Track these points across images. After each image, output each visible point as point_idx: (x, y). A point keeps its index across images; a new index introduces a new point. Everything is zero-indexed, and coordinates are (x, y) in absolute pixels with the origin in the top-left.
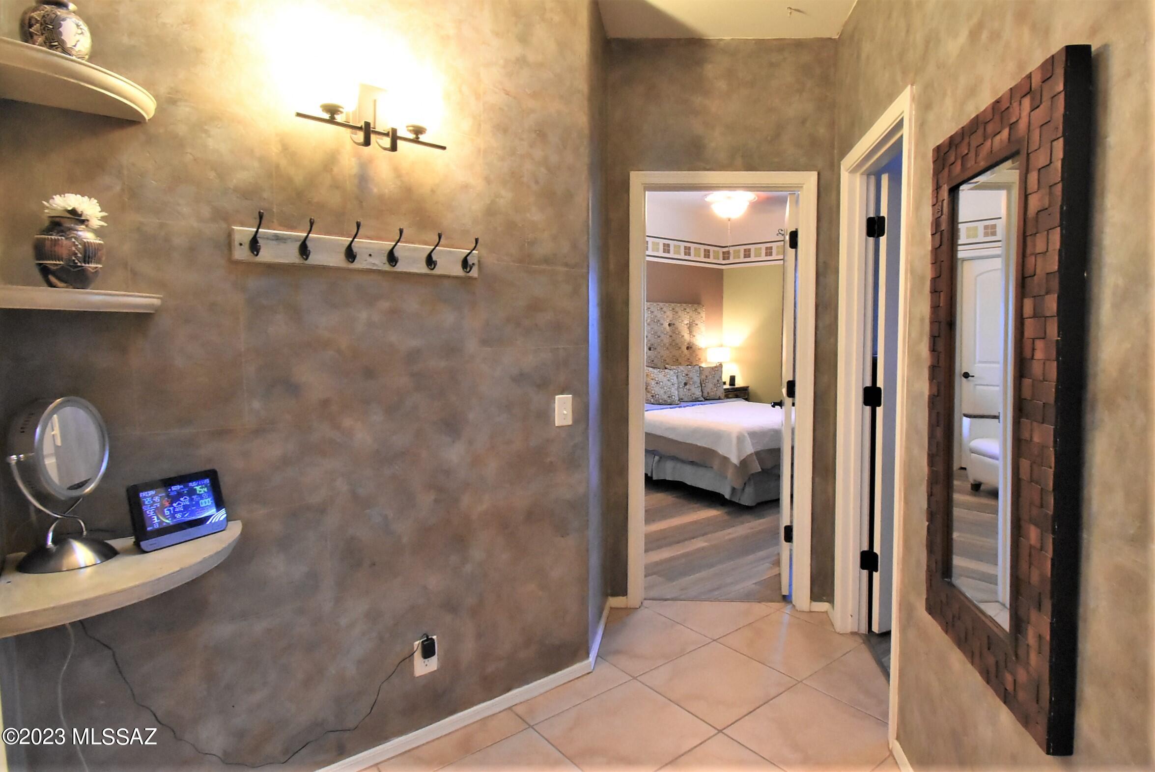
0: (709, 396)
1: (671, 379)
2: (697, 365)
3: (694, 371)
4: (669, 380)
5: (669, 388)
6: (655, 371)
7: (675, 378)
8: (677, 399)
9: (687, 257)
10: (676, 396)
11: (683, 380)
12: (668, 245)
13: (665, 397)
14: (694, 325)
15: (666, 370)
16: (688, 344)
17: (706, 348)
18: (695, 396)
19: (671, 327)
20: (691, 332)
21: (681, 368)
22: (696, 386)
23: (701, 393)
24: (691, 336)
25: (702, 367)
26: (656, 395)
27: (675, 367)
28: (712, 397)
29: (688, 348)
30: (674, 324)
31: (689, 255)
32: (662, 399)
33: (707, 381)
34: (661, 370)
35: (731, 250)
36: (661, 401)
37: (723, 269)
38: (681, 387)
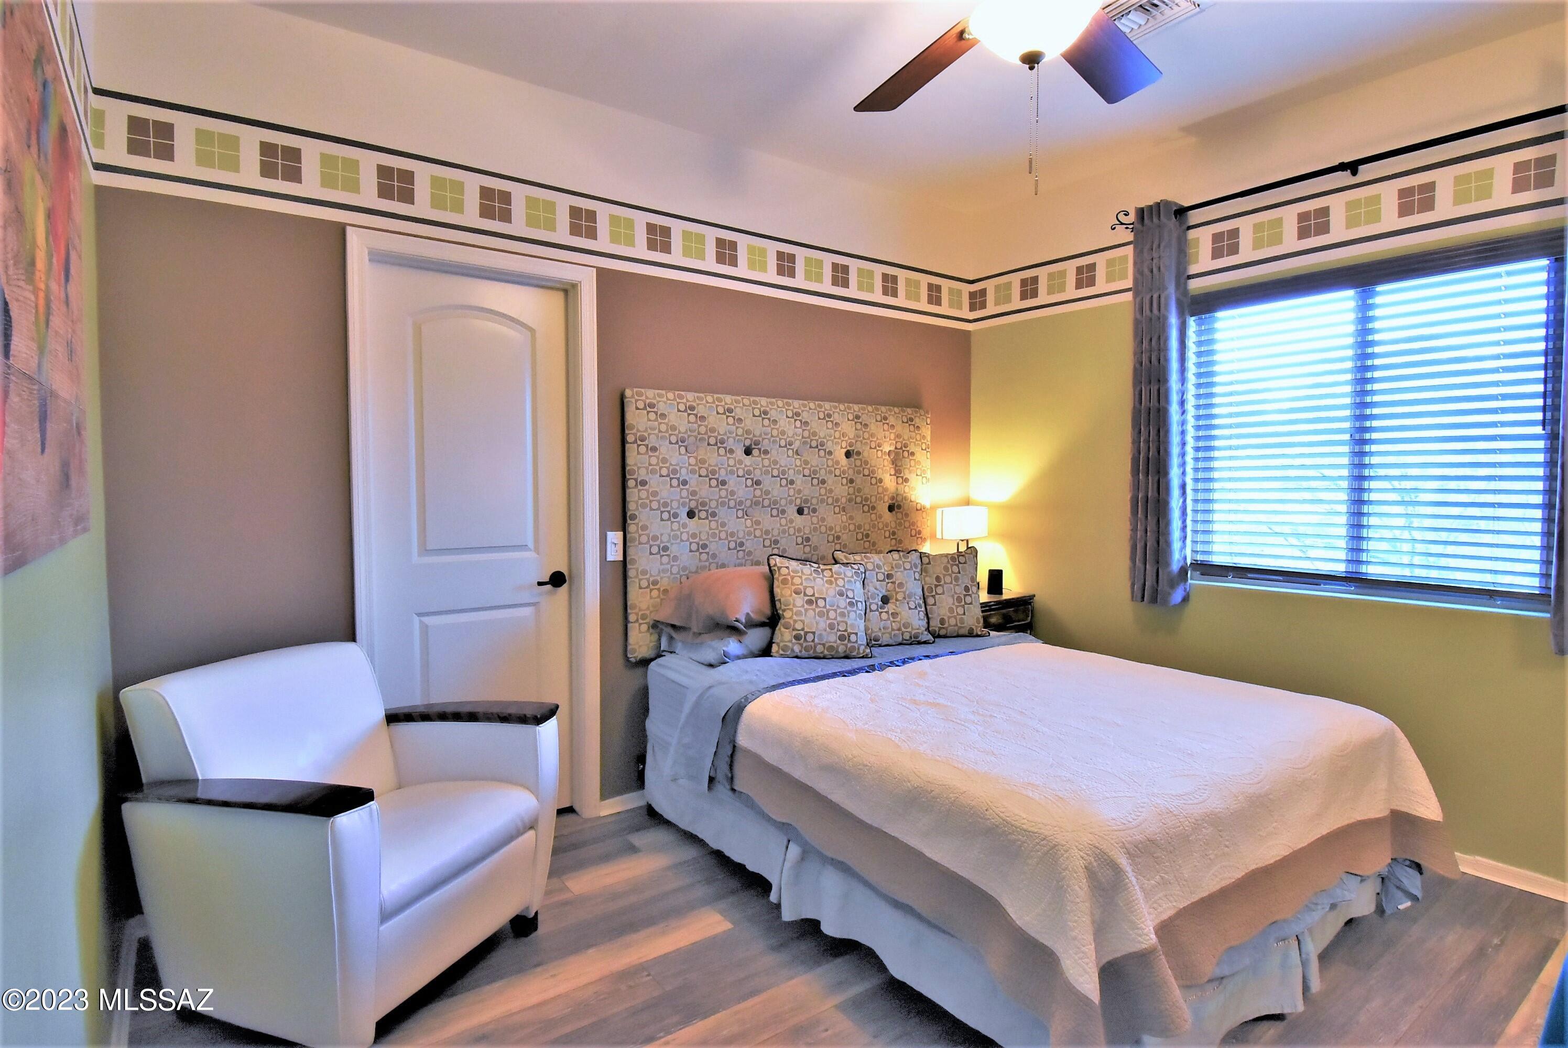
0: (946, 629)
1: (847, 590)
2: (915, 550)
3: (908, 566)
4: (841, 594)
5: (843, 614)
6: (807, 569)
7: (859, 585)
8: (863, 641)
9: (890, 301)
10: (862, 634)
11: (880, 589)
12: (845, 269)
13: (832, 639)
14: (906, 454)
15: (836, 568)
16: (893, 498)
17: (934, 508)
18: (909, 630)
19: (852, 459)
20: (898, 472)
21: (876, 558)
22: (912, 605)
23: (924, 623)
24: (900, 480)
25: (928, 556)
26: (806, 633)
27: (858, 557)
28: (951, 630)
29: (891, 508)
30: (858, 453)
31: (895, 294)
32: (824, 645)
33: (940, 590)
34: (822, 567)
35: (989, 285)
36: (819, 649)
37: (969, 331)
38: (874, 607)
